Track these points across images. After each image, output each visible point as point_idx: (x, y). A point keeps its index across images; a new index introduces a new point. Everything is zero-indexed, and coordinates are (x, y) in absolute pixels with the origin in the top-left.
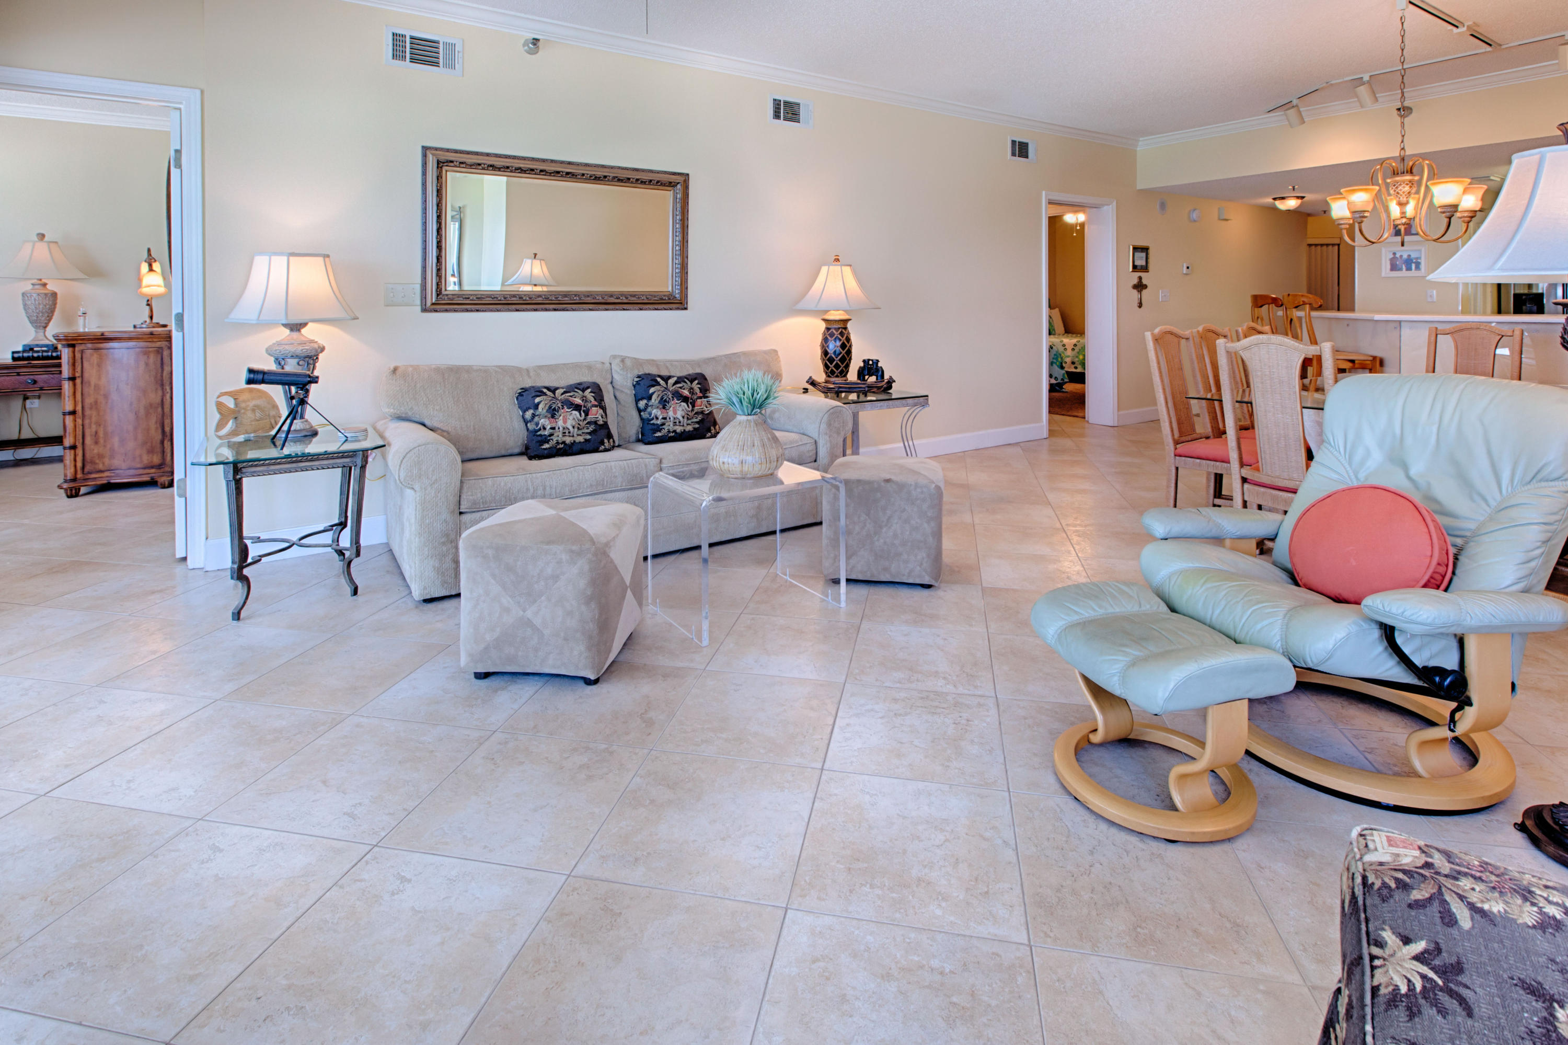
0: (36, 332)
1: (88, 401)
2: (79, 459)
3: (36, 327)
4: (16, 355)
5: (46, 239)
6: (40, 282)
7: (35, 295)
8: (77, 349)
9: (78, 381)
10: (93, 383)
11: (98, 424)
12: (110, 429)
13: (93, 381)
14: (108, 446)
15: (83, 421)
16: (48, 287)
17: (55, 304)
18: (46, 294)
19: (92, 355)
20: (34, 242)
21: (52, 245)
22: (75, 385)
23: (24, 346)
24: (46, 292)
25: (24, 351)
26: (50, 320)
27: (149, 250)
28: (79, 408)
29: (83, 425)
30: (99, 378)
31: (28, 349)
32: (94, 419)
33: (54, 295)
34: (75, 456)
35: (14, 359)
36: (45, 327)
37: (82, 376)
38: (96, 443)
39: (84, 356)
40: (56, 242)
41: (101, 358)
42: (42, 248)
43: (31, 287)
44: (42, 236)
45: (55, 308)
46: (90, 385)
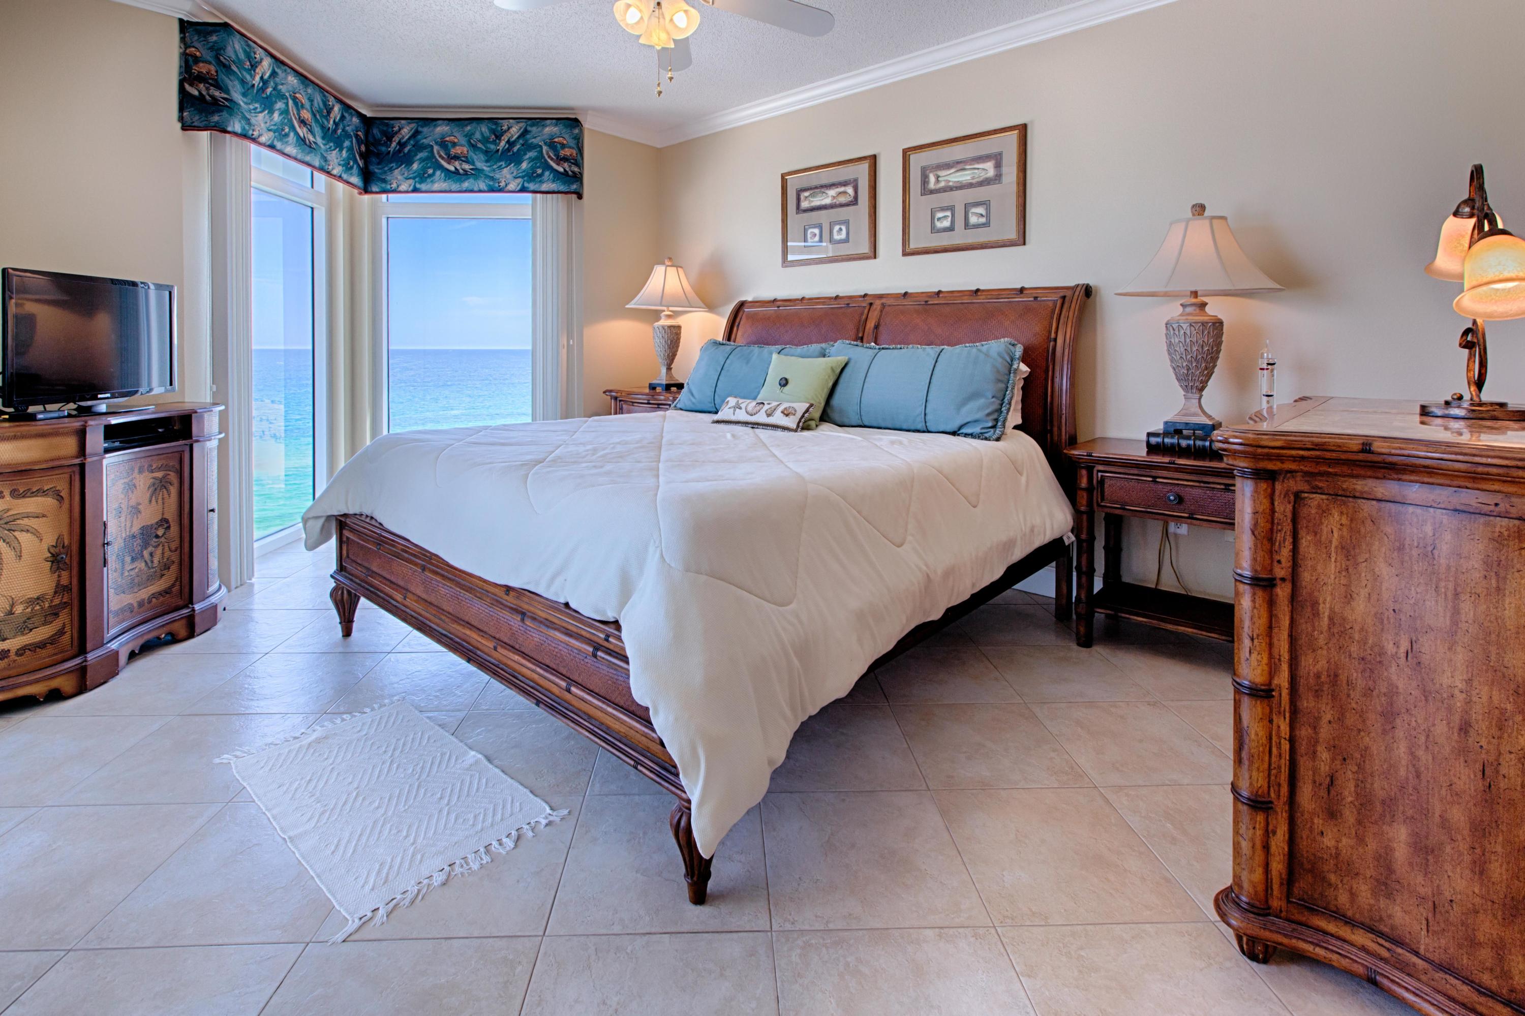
0: (1186, 398)
1: (1311, 664)
2: (1279, 842)
3: (1186, 388)
4: (1153, 440)
5: (1207, 213)
6: (1194, 300)
7: (1185, 326)
8: (1278, 486)
9: (1282, 592)
10: (1325, 610)
11: (1341, 755)
12: (1379, 787)
13: (1327, 603)
14: (1372, 845)
15: (1292, 727)
16: (1207, 309)
17: (1218, 344)
18: (1203, 324)
19: (1324, 512)
20: (1188, 221)
21: (1215, 222)
22: (1271, 603)
23: (1166, 423)
24: (1206, 318)
25: (1166, 434)
26: (1209, 376)
27: (1477, 174)
28: (1282, 679)
29: (1292, 740)
30: (1349, 597)
31: (1172, 430)
32: (1325, 732)
33: (1218, 324)
34: (1268, 833)
35: (1152, 449)
36: (1202, 389)
37: (1294, 577)
38: (1332, 814)
39: (1304, 512)
40: (1223, 218)
41: (1354, 524)
42: (1200, 231)
43: (1181, 309)
44: (1199, 209)
45: (1218, 352)
46: (1316, 614)
